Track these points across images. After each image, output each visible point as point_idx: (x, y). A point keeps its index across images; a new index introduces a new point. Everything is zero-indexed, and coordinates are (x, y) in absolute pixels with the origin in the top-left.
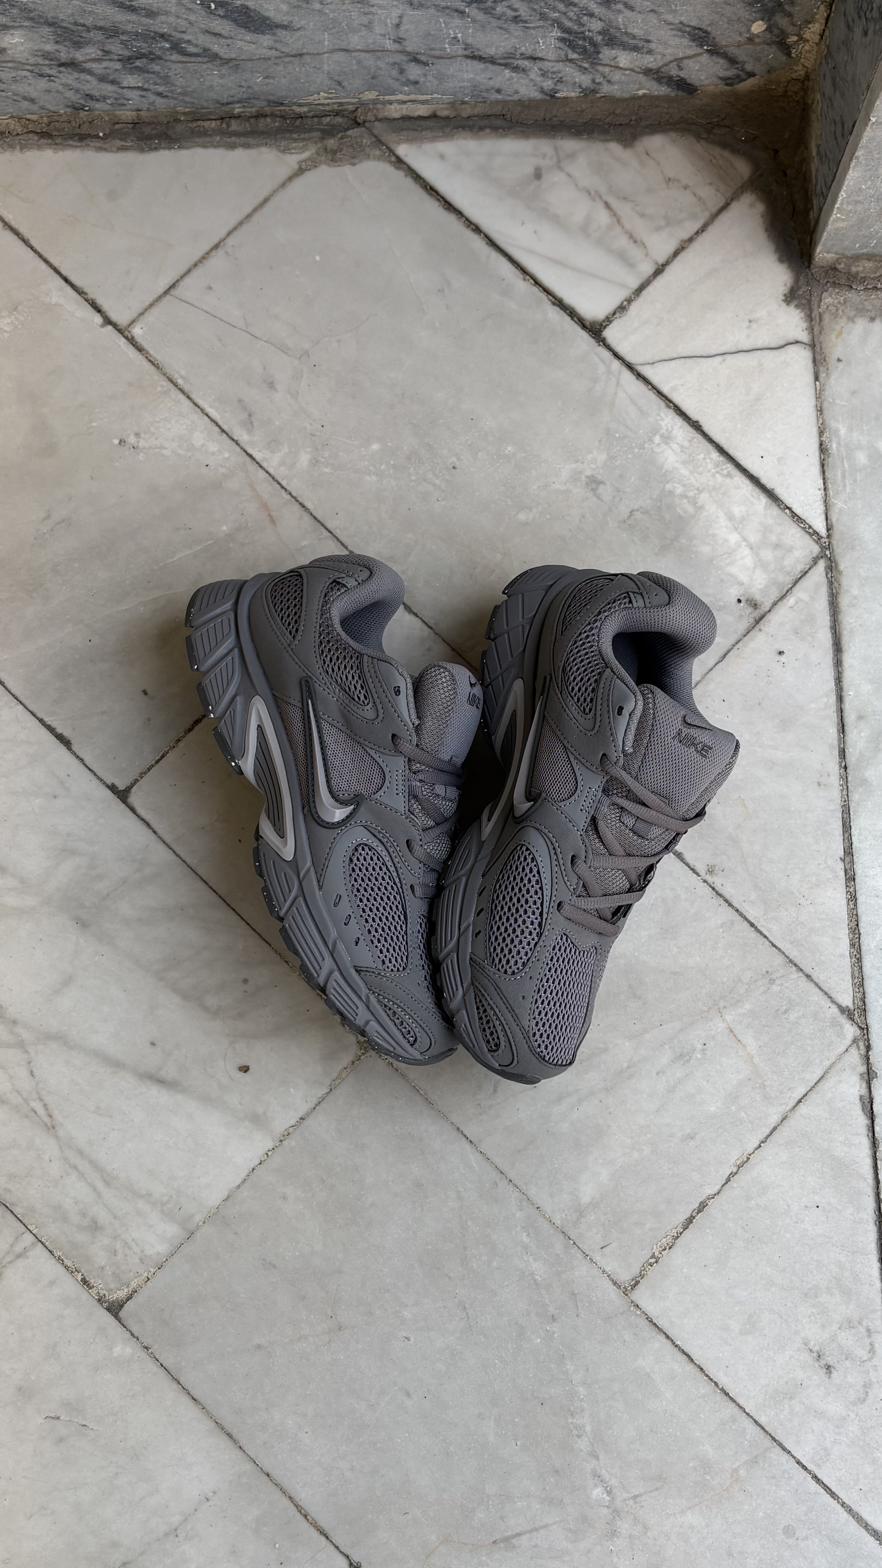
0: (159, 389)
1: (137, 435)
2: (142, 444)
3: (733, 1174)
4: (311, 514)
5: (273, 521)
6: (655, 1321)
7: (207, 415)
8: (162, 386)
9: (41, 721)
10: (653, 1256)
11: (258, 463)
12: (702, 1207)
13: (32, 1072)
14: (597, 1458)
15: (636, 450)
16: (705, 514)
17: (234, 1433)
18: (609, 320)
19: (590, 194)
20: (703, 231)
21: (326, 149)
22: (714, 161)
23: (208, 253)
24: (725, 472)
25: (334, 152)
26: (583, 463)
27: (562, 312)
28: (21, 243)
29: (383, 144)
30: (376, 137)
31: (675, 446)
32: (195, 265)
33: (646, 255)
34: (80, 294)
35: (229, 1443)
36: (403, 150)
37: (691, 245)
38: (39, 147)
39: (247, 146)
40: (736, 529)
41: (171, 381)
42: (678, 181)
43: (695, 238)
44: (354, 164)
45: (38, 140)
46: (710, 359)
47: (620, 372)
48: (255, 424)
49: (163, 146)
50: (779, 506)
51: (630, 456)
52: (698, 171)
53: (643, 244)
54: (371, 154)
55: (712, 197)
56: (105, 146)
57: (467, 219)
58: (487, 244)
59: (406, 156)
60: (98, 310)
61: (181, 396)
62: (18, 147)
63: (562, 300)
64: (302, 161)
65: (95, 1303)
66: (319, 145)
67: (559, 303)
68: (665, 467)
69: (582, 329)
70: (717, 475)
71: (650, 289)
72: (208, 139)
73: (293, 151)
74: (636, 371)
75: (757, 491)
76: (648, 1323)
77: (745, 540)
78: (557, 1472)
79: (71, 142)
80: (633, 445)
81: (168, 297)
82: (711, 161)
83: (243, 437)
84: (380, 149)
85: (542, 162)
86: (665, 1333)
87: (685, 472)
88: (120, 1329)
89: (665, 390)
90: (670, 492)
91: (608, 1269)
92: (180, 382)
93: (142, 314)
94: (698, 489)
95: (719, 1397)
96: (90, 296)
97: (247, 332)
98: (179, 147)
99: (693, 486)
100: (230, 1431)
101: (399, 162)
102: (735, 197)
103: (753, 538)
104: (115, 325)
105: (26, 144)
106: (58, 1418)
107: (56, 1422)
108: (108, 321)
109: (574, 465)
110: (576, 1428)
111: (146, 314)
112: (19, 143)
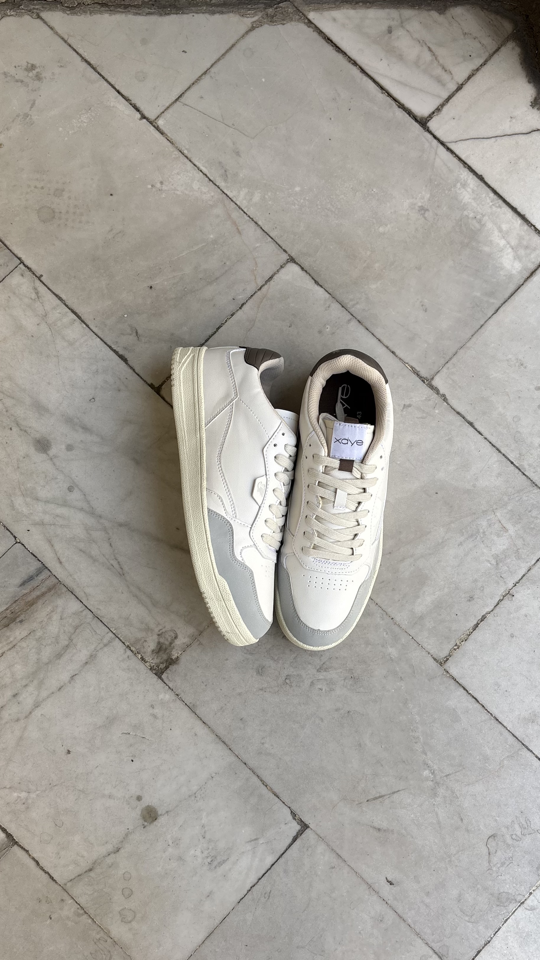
0: (174, 156)
1: (162, 183)
2: (164, 188)
3: (501, 600)
4: (261, 228)
5: (239, 232)
6: (457, 680)
7: (201, 171)
8: (176, 155)
9: (110, 347)
10: (456, 645)
11: (230, 198)
12: (483, 618)
13: (111, 544)
14: (426, 754)
15: (447, 192)
16: (486, 229)
17: (226, 740)
18: (431, 116)
19: (420, 42)
20: (484, 64)
21: (267, 15)
22: (492, 22)
23: (200, 77)
24: (497, 205)
25: (273, 17)
26: (416, 198)
27: (404, 112)
28: (92, 70)
29: (301, 12)
30: (296, 8)
31: (469, 190)
32: (193, 84)
33: (452, 79)
34: (127, 101)
35: (224, 746)
36: (312, 16)
37: (478, 72)
38: (101, 13)
39: (222, 13)
40: (504, 237)
41: (180, 151)
42: (470, 34)
43: (480, 69)
44: (284, 24)
45: (100, 9)
46: (488, 140)
47: (437, 147)
48: (228, 176)
49: (173, 12)
50: (528, 224)
51: (443, 195)
52: (482, 28)
53: (450, 72)
54: (294, 17)
55: (490, 43)
56: (139, 12)
57: (349, 57)
58: (361, 72)
59: (314, 19)
60: (138, 110)
61: (186, 160)
62: (89, 12)
63: (404, 105)
64: (254, 22)
65: (148, 670)
66: (263, 13)
67: (401, 106)
68: (463, 201)
69: (416, 122)
70: (493, 207)
71: (454, 99)
72: (199, 8)
73: (248, 16)
74: (446, 146)
75: (515, 216)
76: (454, 681)
77: (508, 243)
78: (404, 762)
79: (119, 9)
80: (445, 188)
81: (178, 102)
82: (490, 22)
83: (222, 184)
84: (299, 15)
85: (393, 23)
86: (463, 687)
87: (474, 204)
88: (162, 684)
89: (463, 157)
90: (466, 215)
91: (431, 652)
92: (186, 152)
93: (163, 112)
94: (482, 214)
95: (493, 721)
96: (133, 102)
97: (223, 123)
98: (182, 13)
99: (479, 213)
100: (224, 740)
101: (310, 23)
102: (503, 44)
103: (513, 242)
104: (147, 119)
105: (93, 10)
106: (129, 734)
107: (128, 736)
108: (143, 117)
109: (412, 200)
110: (414, 738)
111: (165, 113)
112: (89, 10)
